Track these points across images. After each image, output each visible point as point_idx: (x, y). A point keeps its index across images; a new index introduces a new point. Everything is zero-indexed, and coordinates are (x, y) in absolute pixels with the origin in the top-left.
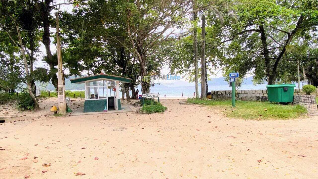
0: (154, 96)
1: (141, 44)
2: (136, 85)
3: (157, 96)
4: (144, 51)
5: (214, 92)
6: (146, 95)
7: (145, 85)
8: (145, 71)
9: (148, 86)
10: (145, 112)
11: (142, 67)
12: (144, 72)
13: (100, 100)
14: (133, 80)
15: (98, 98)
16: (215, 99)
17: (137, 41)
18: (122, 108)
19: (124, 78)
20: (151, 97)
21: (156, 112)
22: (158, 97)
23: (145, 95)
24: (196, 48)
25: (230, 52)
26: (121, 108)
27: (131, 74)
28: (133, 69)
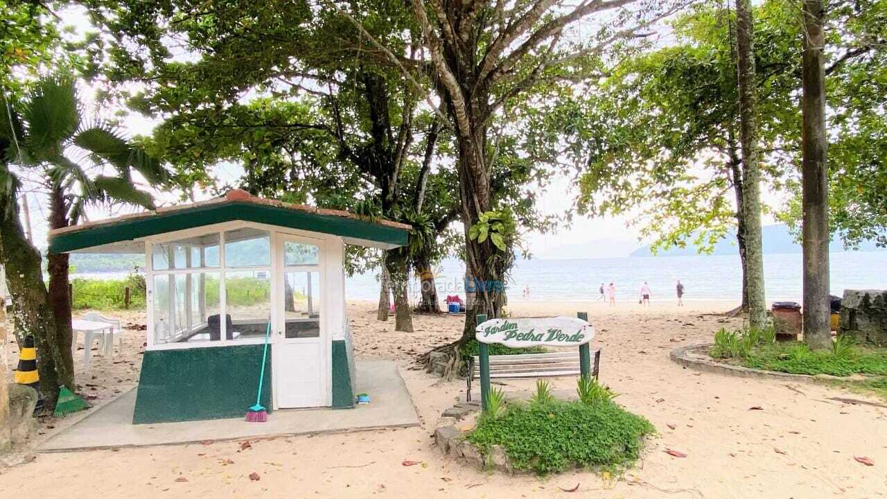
0: (552, 332)
1: (465, 37)
2: (435, 255)
3: (576, 338)
4: (483, 75)
5: (867, 297)
6: (504, 328)
7: (483, 261)
8: (484, 183)
9: (502, 267)
10: (499, 458)
11: (469, 165)
12: (478, 192)
13: (229, 348)
14: (424, 234)
15: (219, 338)
16: (874, 338)
17: (445, 16)
18: (356, 394)
19: (367, 218)
20: (535, 339)
21: (579, 466)
22: (583, 341)
23: (494, 330)
24: (749, 65)
25: (849, 112)
26: (352, 397)
27: (416, 211)
28: (424, 188)
